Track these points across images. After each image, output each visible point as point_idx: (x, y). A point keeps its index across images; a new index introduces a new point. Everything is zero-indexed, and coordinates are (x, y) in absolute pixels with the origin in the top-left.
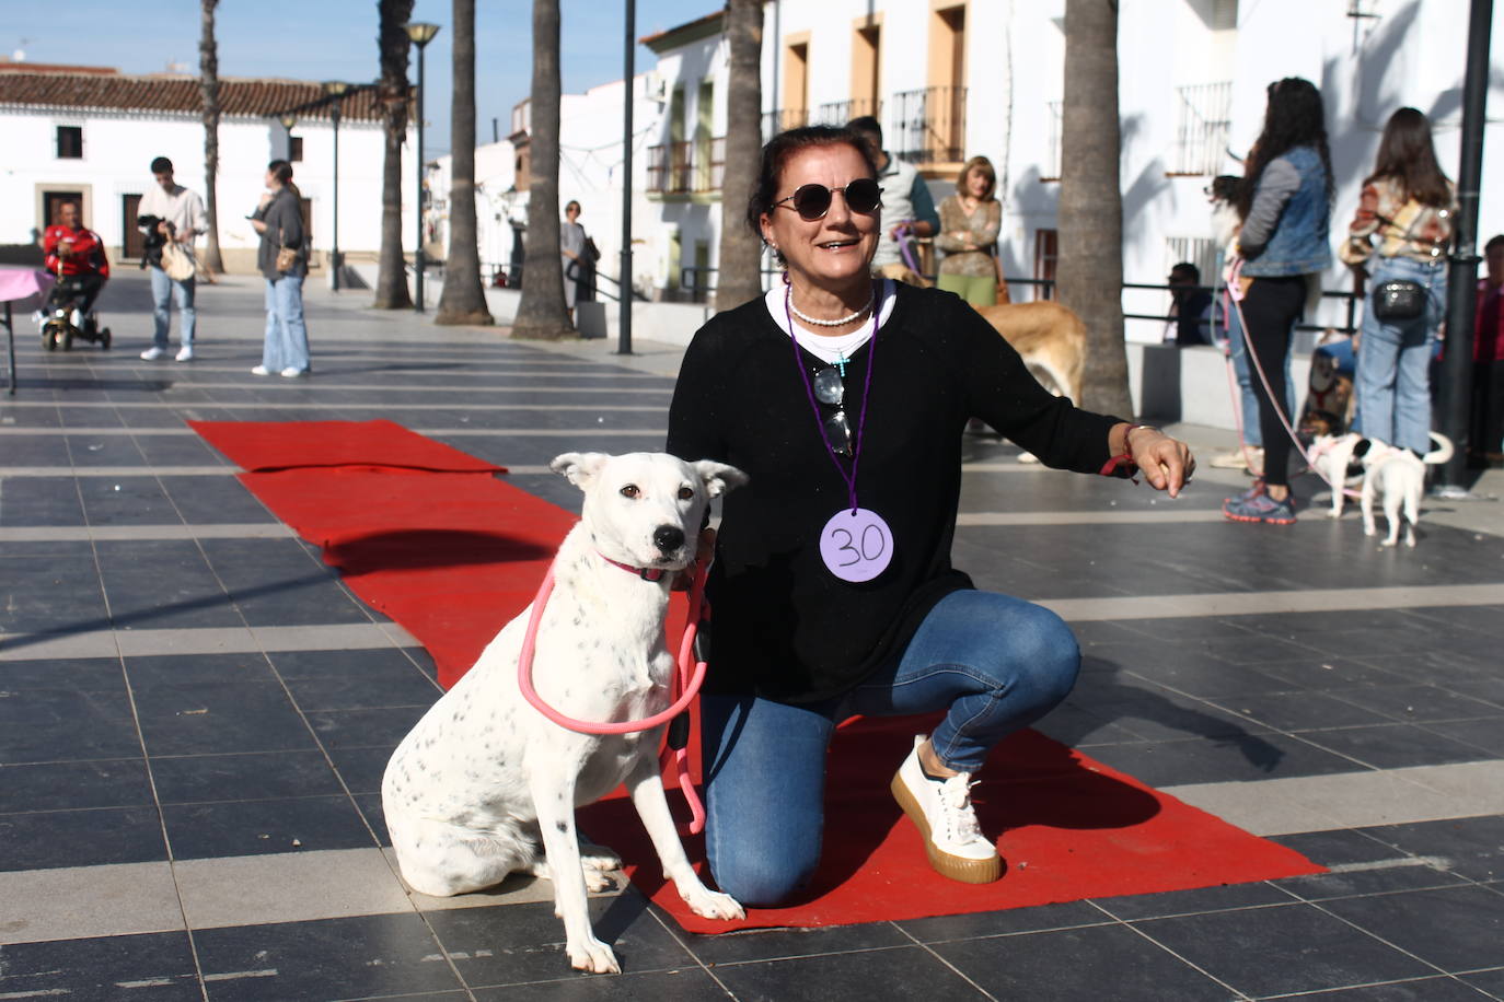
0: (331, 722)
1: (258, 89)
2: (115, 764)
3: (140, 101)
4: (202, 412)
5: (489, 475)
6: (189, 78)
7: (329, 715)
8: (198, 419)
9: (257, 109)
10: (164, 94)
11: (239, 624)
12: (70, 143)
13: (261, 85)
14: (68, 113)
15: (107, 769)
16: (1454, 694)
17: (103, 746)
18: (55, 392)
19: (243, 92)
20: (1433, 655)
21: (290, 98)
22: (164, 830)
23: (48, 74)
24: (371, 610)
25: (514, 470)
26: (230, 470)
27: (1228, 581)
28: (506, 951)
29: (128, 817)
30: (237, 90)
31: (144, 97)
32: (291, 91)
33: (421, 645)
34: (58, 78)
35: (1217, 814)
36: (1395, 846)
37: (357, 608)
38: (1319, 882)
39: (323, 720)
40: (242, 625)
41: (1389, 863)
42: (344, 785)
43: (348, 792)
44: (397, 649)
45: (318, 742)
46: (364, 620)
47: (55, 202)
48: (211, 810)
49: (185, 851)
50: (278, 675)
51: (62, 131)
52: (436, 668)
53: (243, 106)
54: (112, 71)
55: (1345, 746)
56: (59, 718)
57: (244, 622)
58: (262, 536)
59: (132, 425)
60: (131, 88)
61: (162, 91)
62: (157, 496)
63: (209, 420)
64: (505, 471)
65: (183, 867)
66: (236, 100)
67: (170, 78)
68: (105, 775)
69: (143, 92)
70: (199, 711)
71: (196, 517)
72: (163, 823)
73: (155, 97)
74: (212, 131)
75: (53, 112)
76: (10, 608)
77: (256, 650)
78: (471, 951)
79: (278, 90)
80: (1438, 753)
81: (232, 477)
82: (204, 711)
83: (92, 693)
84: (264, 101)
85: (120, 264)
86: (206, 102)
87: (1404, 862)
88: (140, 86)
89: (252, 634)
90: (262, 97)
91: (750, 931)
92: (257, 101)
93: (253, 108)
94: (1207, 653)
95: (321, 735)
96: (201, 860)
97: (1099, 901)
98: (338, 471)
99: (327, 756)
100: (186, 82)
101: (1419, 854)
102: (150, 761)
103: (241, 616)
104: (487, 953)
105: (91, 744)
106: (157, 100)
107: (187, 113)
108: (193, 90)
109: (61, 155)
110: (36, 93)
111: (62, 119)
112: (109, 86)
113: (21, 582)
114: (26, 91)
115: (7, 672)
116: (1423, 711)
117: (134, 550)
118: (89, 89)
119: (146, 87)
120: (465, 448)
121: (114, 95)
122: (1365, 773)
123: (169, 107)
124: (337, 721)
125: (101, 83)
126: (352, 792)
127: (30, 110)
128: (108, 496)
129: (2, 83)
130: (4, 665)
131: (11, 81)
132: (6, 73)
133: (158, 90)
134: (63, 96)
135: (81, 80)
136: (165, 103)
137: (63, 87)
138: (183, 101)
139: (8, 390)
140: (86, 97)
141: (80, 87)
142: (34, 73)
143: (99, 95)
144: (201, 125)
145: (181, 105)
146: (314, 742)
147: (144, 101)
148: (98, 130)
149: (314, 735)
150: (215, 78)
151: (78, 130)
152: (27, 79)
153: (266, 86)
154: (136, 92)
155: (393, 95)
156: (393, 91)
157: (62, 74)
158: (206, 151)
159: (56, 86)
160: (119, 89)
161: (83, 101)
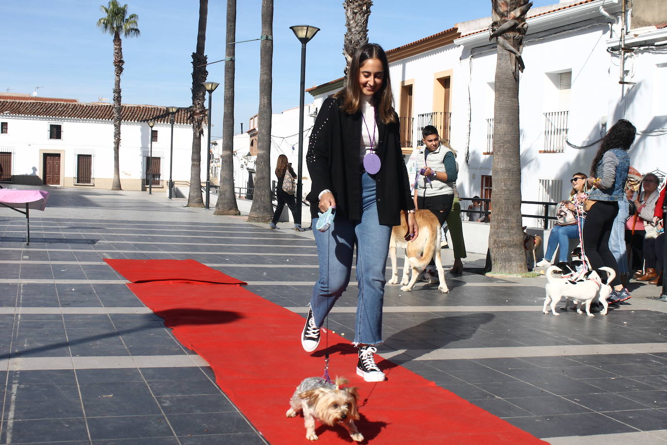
0: (168, 401)
2: (71, 420)
3: (86, 115)
4: (112, 254)
5: (239, 285)
6: (109, 105)
7: (167, 398)
8: (109, 258)
9: (137, 118)
10: (97, 112)
11: (126, 354)
12: (56, 132)
13: (140, 108)
14: (55, 119)
15: (68, 422)
17: (66, 411)
18: (46, 244)
19: (132, 111)
21: (152, 114)
23: (47, 102)
24: (186, 348)
26: (124, 282)
27: (571, 339)
30: (130, 109)
31: (89, 113)
32: (153, 110)
33: (208, 365)
34: (52, 104)
37: (179, 347)
39: (165, 401)
40: (129, 355)
42: (174, 432)
43: (175, 435)
44: (197, 367)
45: (162, 411)
46: (183, 353)
47: (48, 157)
48: (114, 443)
50: (144, 379)
51: (52, 126)
52: (215, 377)
53: (132, 116)
54: (75, 101)
56: (46, 398)
57: (129, 353)
58: (137, 313)
59: (79, 261)
60: (83, 109)
61: (97, 110)
62: (91, 293)
63: (114, 258)
64: (246, 283)
66: (128, 114)
67: (100, 104)
68: (67, 426)
69: (88, 110)
70: (109, 396)
71: (109, 304)
73: (94, 112)
74: (118, 127)
75: (49, 119)
76: (25, 345)
77: (134, 367)
79: (147, 109)
81: (124, 285)
82: (111, 396)
83: (61, 386)
84: (141, 115)
85: (75, 185)
86: (116, 115)
88: (87, 108)
89: (133, 359)
90: (140, 113)
92: (138, 115)
93: (136, 118)
94: (561, 374)
95: (164, 408)
98: (170, 282)
99: (166, 418)
102: (87, 419)
103: (128, 350)
105: (60, 411)
106: (94, 114)
107: (107, 120)
108: (110, 110)
109: (51, 137)
110: (42, 110)
111: (53, 122)
112: (74, 107)
113: (30, 333)
114: (38, 109)
115: (24, 376)
116: (661, 403)
117: (81, 319)
118: (65, 109)
119: (90, 108)
120: (227, 273)
121: (76, 111)
122: (635, 433)
123: (100, 117)
124: (170, 401)
125: (70, 106)
126: (177, 435)
127: (39, 117)
128: (69, 293)
129: (27, 106)
130: (22, 373)
131: (31, 105)
132: (29, 101)
133: (95, 110)
134: (53, 112)
135: (62, 105)
136: (98, 115)
137: (53, 108)
138: (106, 114)
139: (26, 243)
140: (63, 112)
141: (61, 108)
142: (42, 102)
143: (69, 111)
144: (113, 125)
145: (105, 116)
146: (161, 412)
147: (89, 114)
148: (68, 127)
149: (160, 408)
150: (120, 105)
151: (61, 126)
152: (38, 104)
153: (142, 108)
154: (85, 110)
155: (198, 113)
156: (198, 111)
157: (53, 102)
158: (115, 136)
159: (51, 108)
160: (78, 109)
161: (62, 114)
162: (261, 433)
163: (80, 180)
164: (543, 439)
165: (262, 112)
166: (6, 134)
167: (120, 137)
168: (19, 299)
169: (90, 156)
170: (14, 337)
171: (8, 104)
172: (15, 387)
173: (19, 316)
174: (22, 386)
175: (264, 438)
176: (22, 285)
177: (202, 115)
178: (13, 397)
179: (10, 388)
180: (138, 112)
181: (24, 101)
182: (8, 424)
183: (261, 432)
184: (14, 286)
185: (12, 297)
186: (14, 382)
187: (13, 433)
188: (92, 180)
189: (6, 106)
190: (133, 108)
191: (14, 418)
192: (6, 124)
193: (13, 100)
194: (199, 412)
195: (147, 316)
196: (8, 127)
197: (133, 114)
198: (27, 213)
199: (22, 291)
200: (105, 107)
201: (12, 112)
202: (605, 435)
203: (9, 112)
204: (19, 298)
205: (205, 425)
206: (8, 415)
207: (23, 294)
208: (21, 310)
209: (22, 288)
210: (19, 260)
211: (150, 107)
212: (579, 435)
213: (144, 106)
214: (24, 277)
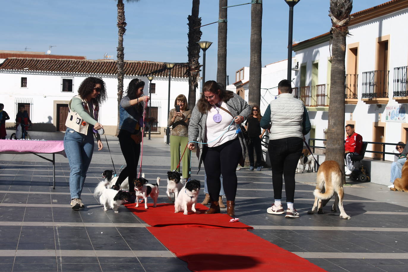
1: (139, 65)
3: (94, 71)
5: (246, 229)
6: (113, 61)
9: (138, 73)
10: (103, 67)
12: (68, 86)
13: (140, 63)
14: (67, 74)
19: (133, 66)
21: (151, 69)
23: (60, 59)
25: (255, 227)
26: (144, 225)
30: (131, 65)
31: (96, 68)
32: (151, 65)
34: (64, 61)
47: (61, 108)
51: (64, 81)
53: (133, 71)
54: (83, 58)
58: (162, 256)
60: (91, 65)
61: (103, 66)
62: (118, 236)
64: (252, 228)
66: (130, 69)
67: (106, 61)
69: (96, 66)
73: (100, 68)
74: (121, 81)
75: (62, 74)
79: (146, 65)
81: (144, 228)
84: (141, 70)
86: (119, 70)
88: (94, 64)
90: (140, 68)
92: (138, 70)
93: (137, 72)
98: (186, 226)
100: (112, 62)
106: (100, 70)
107: (112, 74)
108: (114, 66)
109: (64, 90)
110: (56, 67)
111: (65, 76)
112: (83, 64)
114: (52, 66)
117: (114, 262)
118: (76, 65)
119: (97, 64)
121: (85, 67)
123: (105, 72)
125: (80, 63)
127: (53, 73)
128: (99, 236)
129: (43, 63)
131: (47, 62)
132: (45, 59)
133: (101, 66)
134: (65, 68)
135: (73, 62)
136: (104, 70)
137: (65, 65)
138: (110, 70)
139: (52, 187)
140: (74, 68)
141: (72, 64)
142: (55, 59)
143: (79, 68)
144: (117, 79)
145: (110, 71)
147: (96, 70)
148: (78, 81)
150: (123, 61)
151: (71, 80)
152: (53, 61)
153: (141, 64)
154: (93, 66)
155: (193, 69)
156: (193, 67)
157: (66, 59)
158: (118, 89)
159: (63, 64)
160: (86, 65)
161: (73, 70)
165: (253, 68)
166: (25, 87)
167: (123, 89)
168: (57, 242)
171: (27, 61)
173: (61, 259)
176: (57, 228)
177: (196, 71)
180: (138, 67)
181: (40, 59)
184: (50, 229)
185: (51, 239)
189: (25, 63)
190: (134, 64)
192: (26, 79)
193: (32, 58)
195: (172, 260)
196: (27, 82)
197: (134, 69)
198: (53, 161)
199: (58, 234)
200: (110, 64)
201: (31, 68)
203: (28, 68)
204: (57, 240)
207: (59, 237)
208: (61, 253)
209: (57, 230)
210: (50, 203)
211: (148, 62)
213: (144, 62)
214: (57, 220)
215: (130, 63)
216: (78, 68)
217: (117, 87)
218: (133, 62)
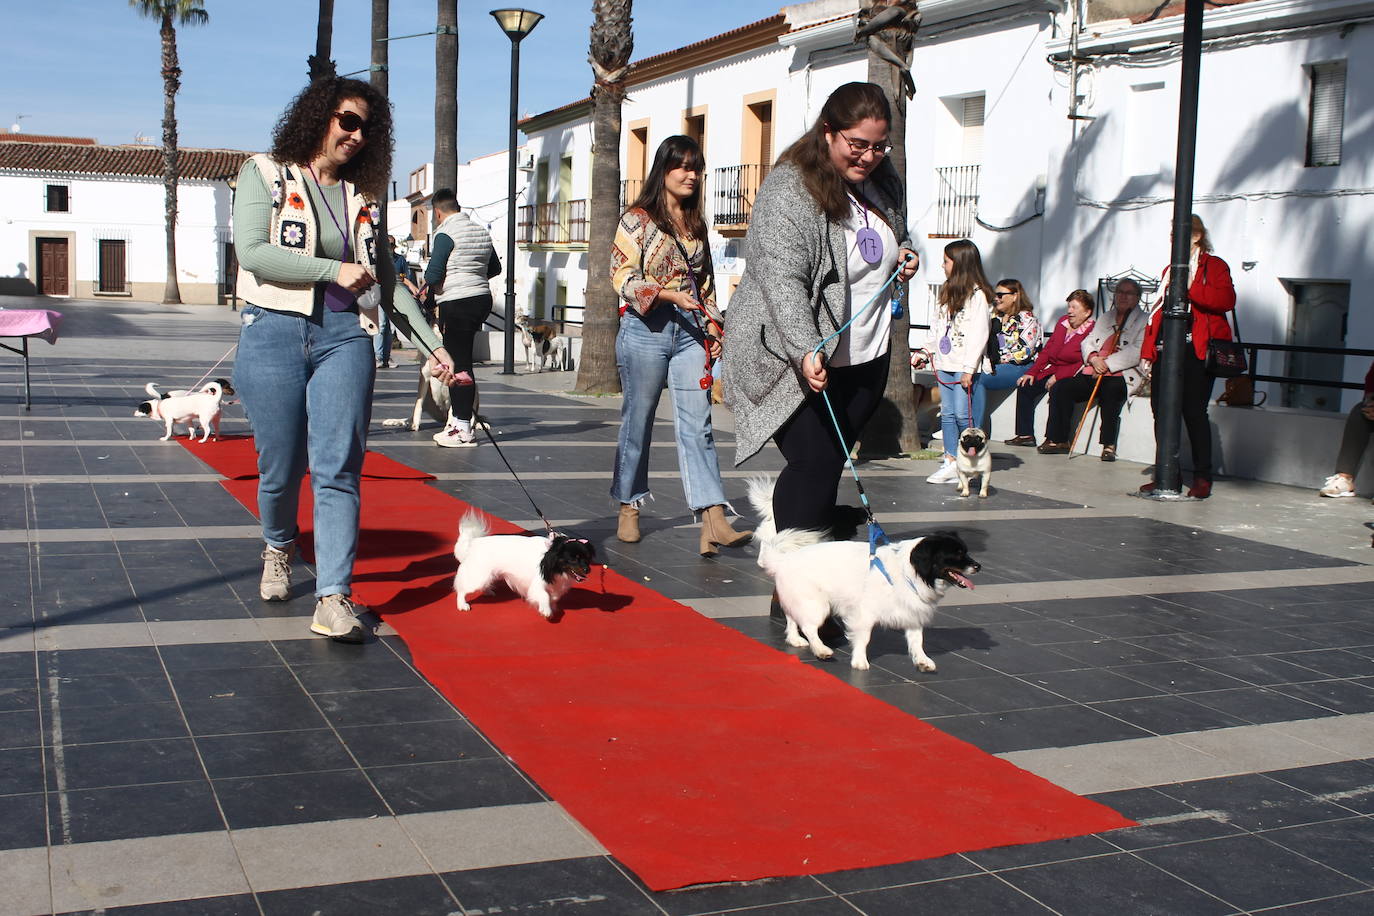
0: (335, 703)
1: (209, 157)
2: (168, 743)
3: (114, 168)
5: (422, 482)
6: (154, 148)
7: (331, 697)
9: (207, 174)
10: (134, 161)
11: (245, 616)
12: (58, 200)
13: (212, 154)
14: (56, 175)
15: (163, 748)
16: (1203, 669)
17: (156, 726)
18: (62, 408)
19: (197, 160)
20: (1180, 635)
21: (233, 165)
22: (218, 802)
23: (40, 144)
26: (216, 477)
27: (1014, 572)
28: (512, 908)
29: (187, 790)
30: (193, 157)
31: (117, 164)
32: (236, 158)
33: (395, 633)
34: (49, 147)
35: (1044, 777)
36: (1184, 802)
38: (1132, 834)
39: (329, 702)
40: (249, 617)
41: (1183, 817)
42: (355, 760)
43: (359, 766)
44: (376, 637)
45: (328, 721)
47: (46, 245)
48: (252, 784)
49: (240, 822)
50: (285, 662)
51: (50, 188)
52: (410, 655)
53: (197, 170)
54: (90, 141)
55: (1129, 716)
56: (115, 702)
57: (249, 613)
58: (249, 536)
59: (128, 438)
60: (108, 156)
61: (132, 158)
62: (159, 501)
64: (434, 478)
65: (239, 835)
66: (191, 167)
67: (138, 148)
68: (162, 753)
69: (117, 158)
70: (227, 695)
71: (195, 521)
72: (215, 795)
73: (127, 163)
74: (172, 191)
75: (45, 174)
76: (58, 602)
77: (263, 639)
78: (485, 908)
79: (225, 158)
80: (1202, 720)
81: (216, 483)
82: (231, 695)
83: (138, 679)
84: (213, 167)
85: (96, 295)
86: (168, 168)
87: (1194, 816)
88: (115, 155)
89: (258, 625)
90: (212, 164)
91: (702, 886)
92: (208, 167)
93: (205, 172)
95: (328, 715)
96: (252, 829)
97: (968, 853)
99: (337, 735)
100: (152, 151)
101: (1204, 808)
102: (195, 739)
103: (246, 608)
104: (497, 910)
105: (145, 726)
106: (127, 166)
107: (152, 176)
108: (157, 158)
109: (50, 208)
110: (31, 159)
111: (51, 180)
112: (90, 154)
113: (64, 579)
114: (23, 157)
115: (67, 660)
116: (1183, 684)
117: (150, 550)
118: (74, 156)
119: (120, 155)
120: (398, 458)
121: (94, 161)
122: (1149, 739)
123: (138, 171)
124: (339, 703)
125: (83, 152)
126: (363, 766)
127: (26, 173)
128: (120, 501)
129: (3, 151)
130: (62, 654)
131: (11, 148)
132: (7, 142)
133: (129, 158)
134: (52, 162)
135: (67, 149)
136: (134, 168)
137: (52, 155)
138: (150, 166)
139: (24, 406)
140: (71, 162)
141: (66, 155)
142: (30, 143)
143: (82, 161)
144: (163, 186)
145: (148, 169)
146: (325, 722)
147: (118, 167)
148: (81, 189)
149: (323, 715)
150: (175, 149)
151: (65, 189)
152: (24, 147)
153: (215, 155)
154: (112, 159)
157: (52, 144)
158: (167, 206)
159: (47, 154)
160: (97, 156)
161: (69, 165)
162: (510, 758)
163: (106, 284)
164: (997, 755)
165: (441, 164)
167: (176, 207)
168: (31, 515)
169: (123, 242)
170: (36, 588)
172: (54, 683)
173: (38, 547)
174: (68, 680)
175: (515, 766)
176: (31, 487)
178: (55, 702)
179: (46, 685)
180: (208, 161)
182: (55, 752)
183: (509, 754)
184: (18, 489)
185: (18, 510)
186: (50, 672)
187: (67, 770)
188: (126, 286)
190: (199, 155)
191: (64, 742)
194: (393, 722)
198: (25, 352)
199: (33, 498)
200: (148, 154)
202: (1100, 744)
204: (30, 511)
205: (408, 745)
206: (51, 736)
207: (35, 505)
208: (39, 536)
209: (32, 492)
210: (18, 438)
211: (229, 152)
212: (1057, 746)
213: (219, 151)
214: (32, 471)
215: (191, 154)
216: (79, 160)
217: (164, 203)
218: (197, 151)
